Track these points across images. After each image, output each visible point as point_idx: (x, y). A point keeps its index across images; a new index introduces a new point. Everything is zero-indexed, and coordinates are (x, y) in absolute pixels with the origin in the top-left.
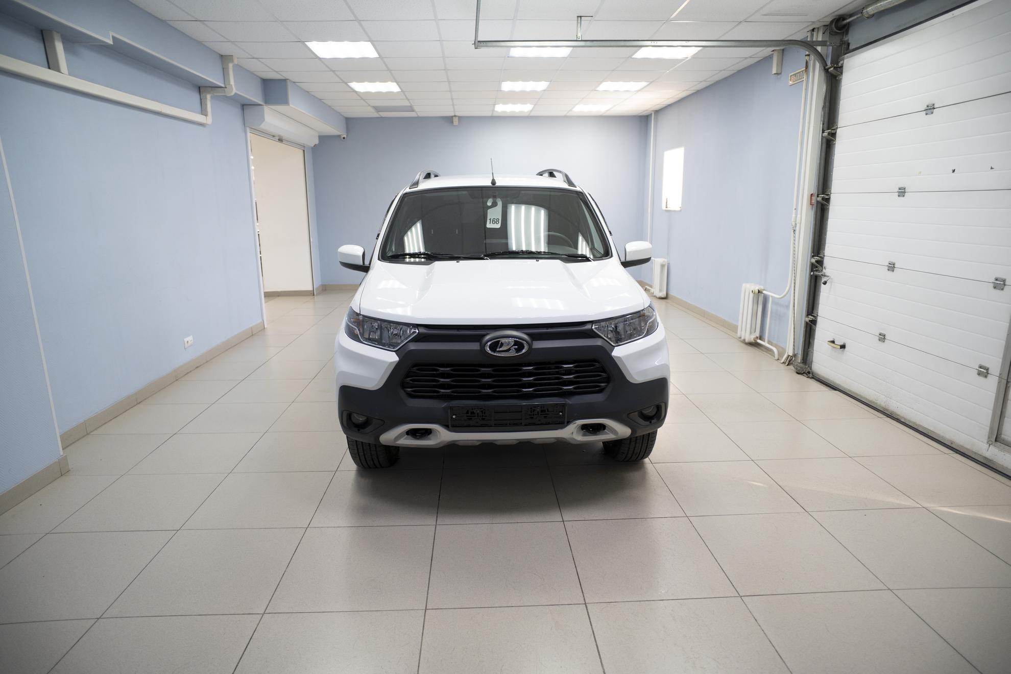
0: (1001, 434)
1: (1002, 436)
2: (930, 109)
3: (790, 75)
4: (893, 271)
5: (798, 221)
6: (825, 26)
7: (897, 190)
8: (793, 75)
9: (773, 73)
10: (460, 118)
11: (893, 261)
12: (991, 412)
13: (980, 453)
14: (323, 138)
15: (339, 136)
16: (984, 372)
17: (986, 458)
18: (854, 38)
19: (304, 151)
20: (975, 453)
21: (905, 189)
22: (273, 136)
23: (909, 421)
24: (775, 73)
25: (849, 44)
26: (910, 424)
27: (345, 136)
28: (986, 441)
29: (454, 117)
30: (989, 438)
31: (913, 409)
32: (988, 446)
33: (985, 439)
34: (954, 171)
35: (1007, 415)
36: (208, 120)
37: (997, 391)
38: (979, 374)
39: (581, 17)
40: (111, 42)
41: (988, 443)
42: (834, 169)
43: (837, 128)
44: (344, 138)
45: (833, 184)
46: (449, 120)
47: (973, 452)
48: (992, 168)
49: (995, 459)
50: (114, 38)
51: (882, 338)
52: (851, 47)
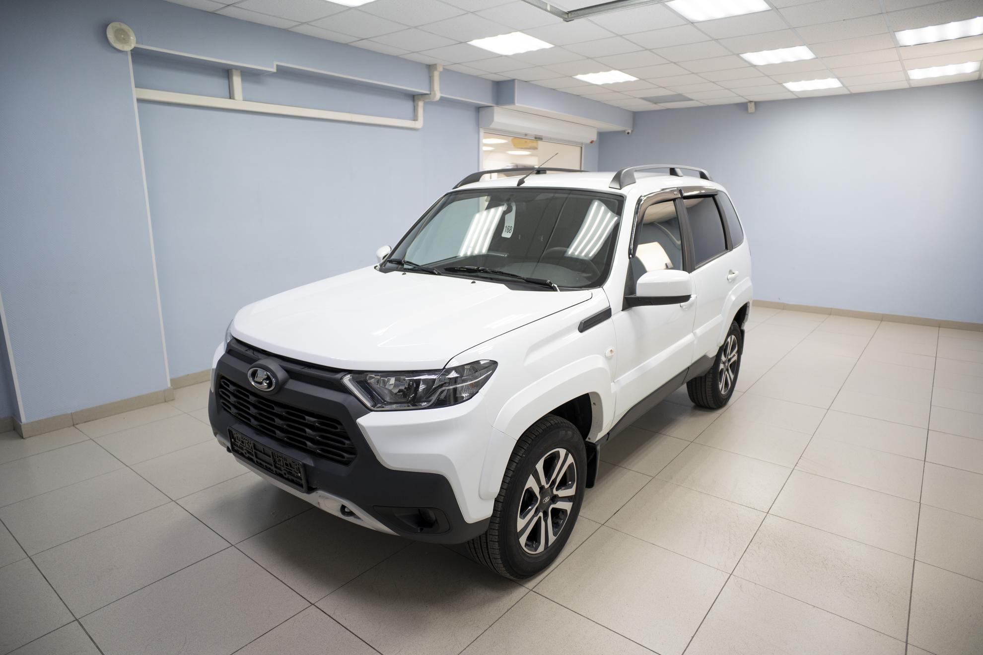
10: (757, 104)
14: (602, 135)
15: (624, 131)
19: (581, 147)
22: (526, 135)
27: (630, 131)
29: (749, 104)
36: (419, 124)
40: (274, 70)
44: (628, 133)
46: (743, 106)
50: (277, 66)
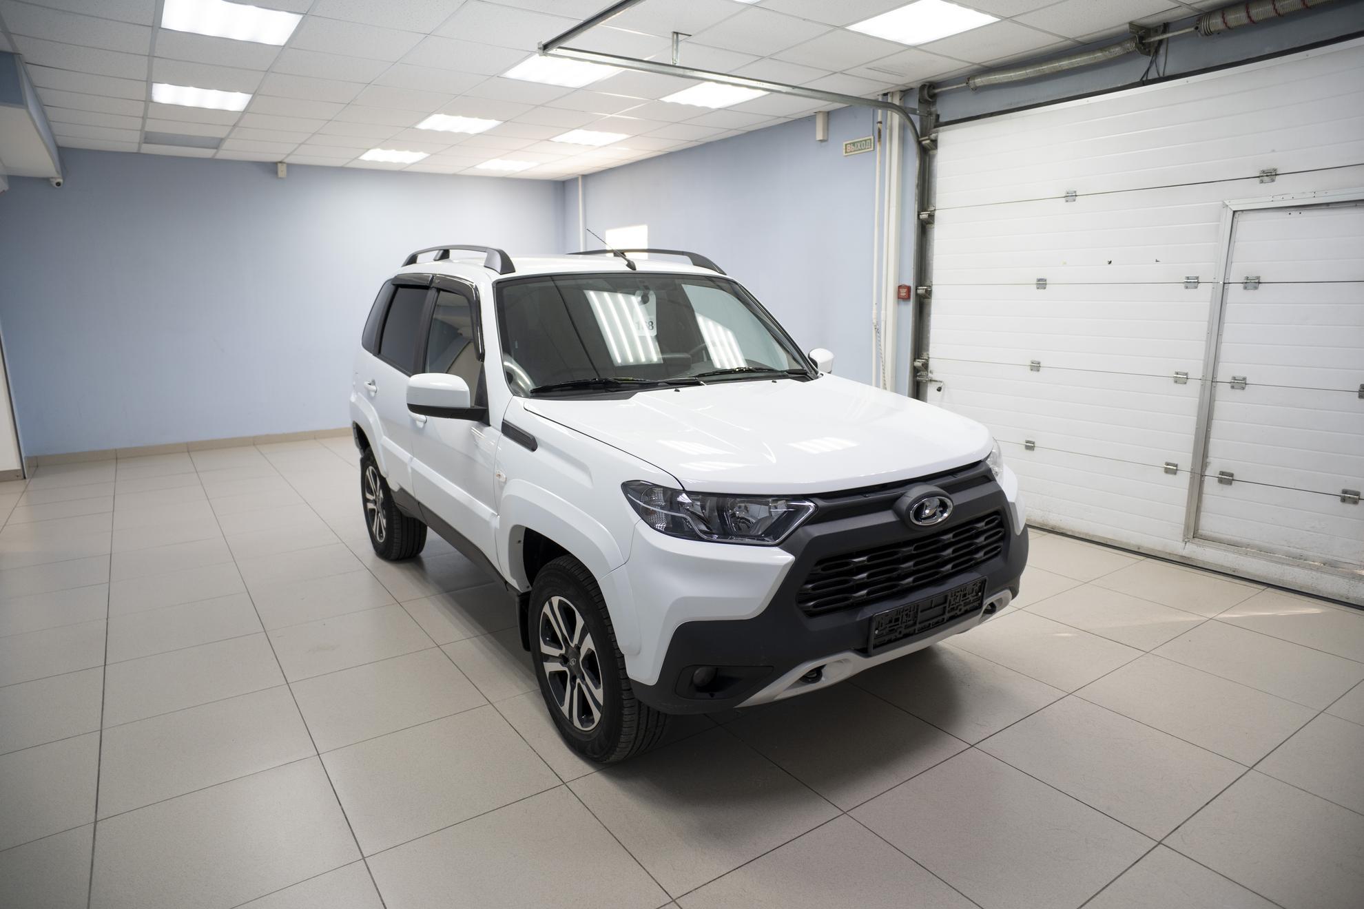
0: (1198, 530)
1: (1199, 531)
2: (1071, 196)
3: (845, 143)
4: (1038, 371)
5: (883, 317)
6: (901, 91)
7: (1035, 282)
8: (850, 144)
9: (818, 139)
11: (1037, 359)
12: (1185, 509)
13: (1175, 553)
16: (1171, 469)
17: (1182, 557)
18: (945, 109)
20: (1170, 554)
21: (1046, 280)
23: (1078, 532)
24: (821, 138)
25: (938, 116)
26: (1081, 536)
28: (1181, 540)
30: (1184, 536)
31: (1082, 519)
32: (1183, 544)
33: (1181, 537)
34: (1110, 262)
35: (1202, 509)
37: (1190, 487)
38: (1167, 471)
39: (677, 33)
41: (1183, 541)
42: (934, 257)
43: (935, 210)
45: (934, 275)
47: (1166, 553)
48: (1157, 261)
49: (1193, 556)
51: (1030, 446)
52: (942, 120)
